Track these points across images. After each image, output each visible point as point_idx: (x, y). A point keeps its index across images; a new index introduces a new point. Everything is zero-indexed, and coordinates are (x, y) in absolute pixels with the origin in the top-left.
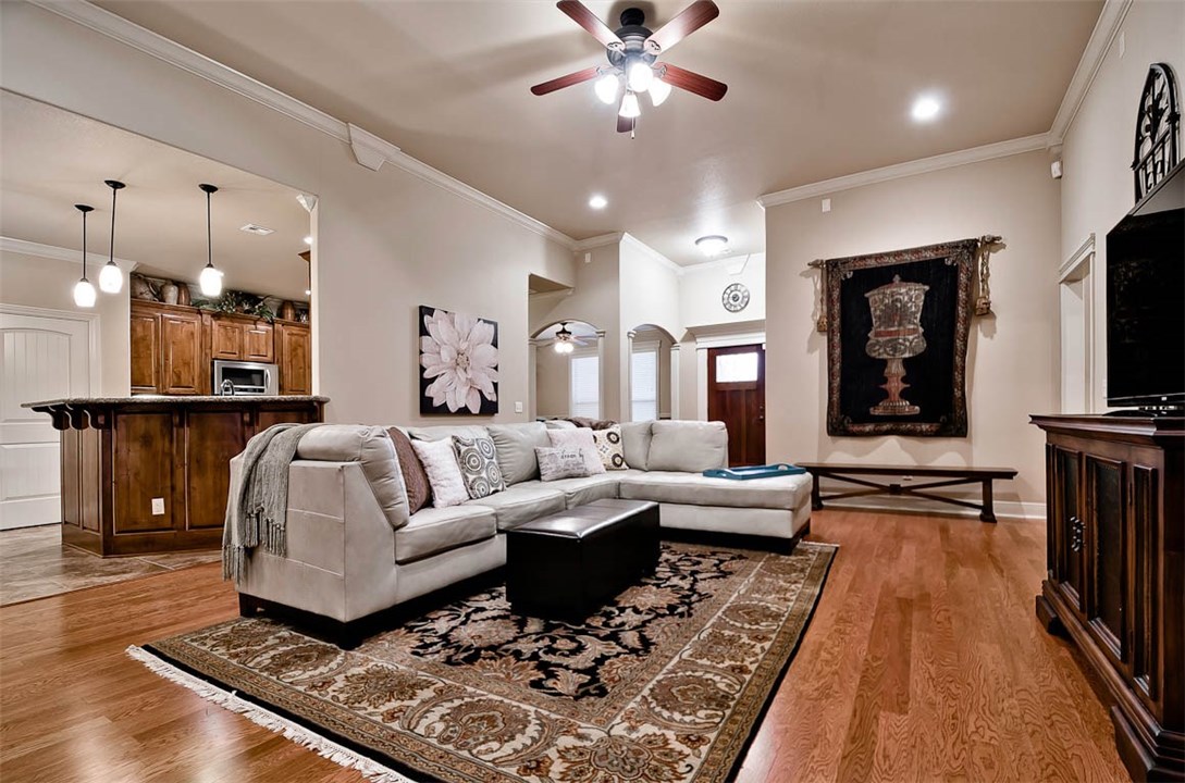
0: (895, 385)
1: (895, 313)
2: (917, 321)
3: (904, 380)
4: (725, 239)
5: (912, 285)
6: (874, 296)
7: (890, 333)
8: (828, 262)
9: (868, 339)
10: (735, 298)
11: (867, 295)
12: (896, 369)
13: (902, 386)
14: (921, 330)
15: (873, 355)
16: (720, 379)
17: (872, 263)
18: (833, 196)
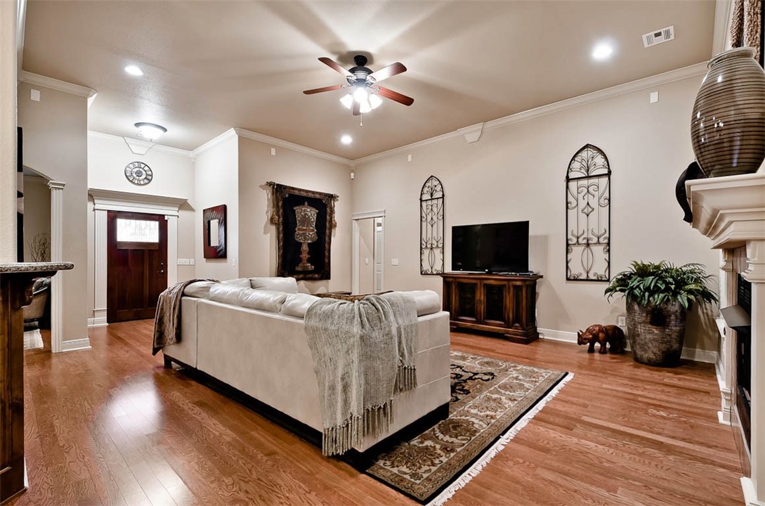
0: (305, 256)
1: (305, 220)
2: (314, 226)
3: (308, 253)
4: (165, 130)
5: (312, 208)
6: (297, 209)
7: (304, 230)
8: (278, 185)
9: (296, 231)
10: (139, 174)
11: (295, 208)
12: (305, 248)
13: (308, 256)
14: (315, 230)
15: (297, 240)
16: (120, 238)
17: (297, 193)
18: (278, 149)
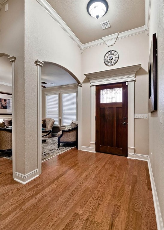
10: (111, 58)
16: (102, 101)
